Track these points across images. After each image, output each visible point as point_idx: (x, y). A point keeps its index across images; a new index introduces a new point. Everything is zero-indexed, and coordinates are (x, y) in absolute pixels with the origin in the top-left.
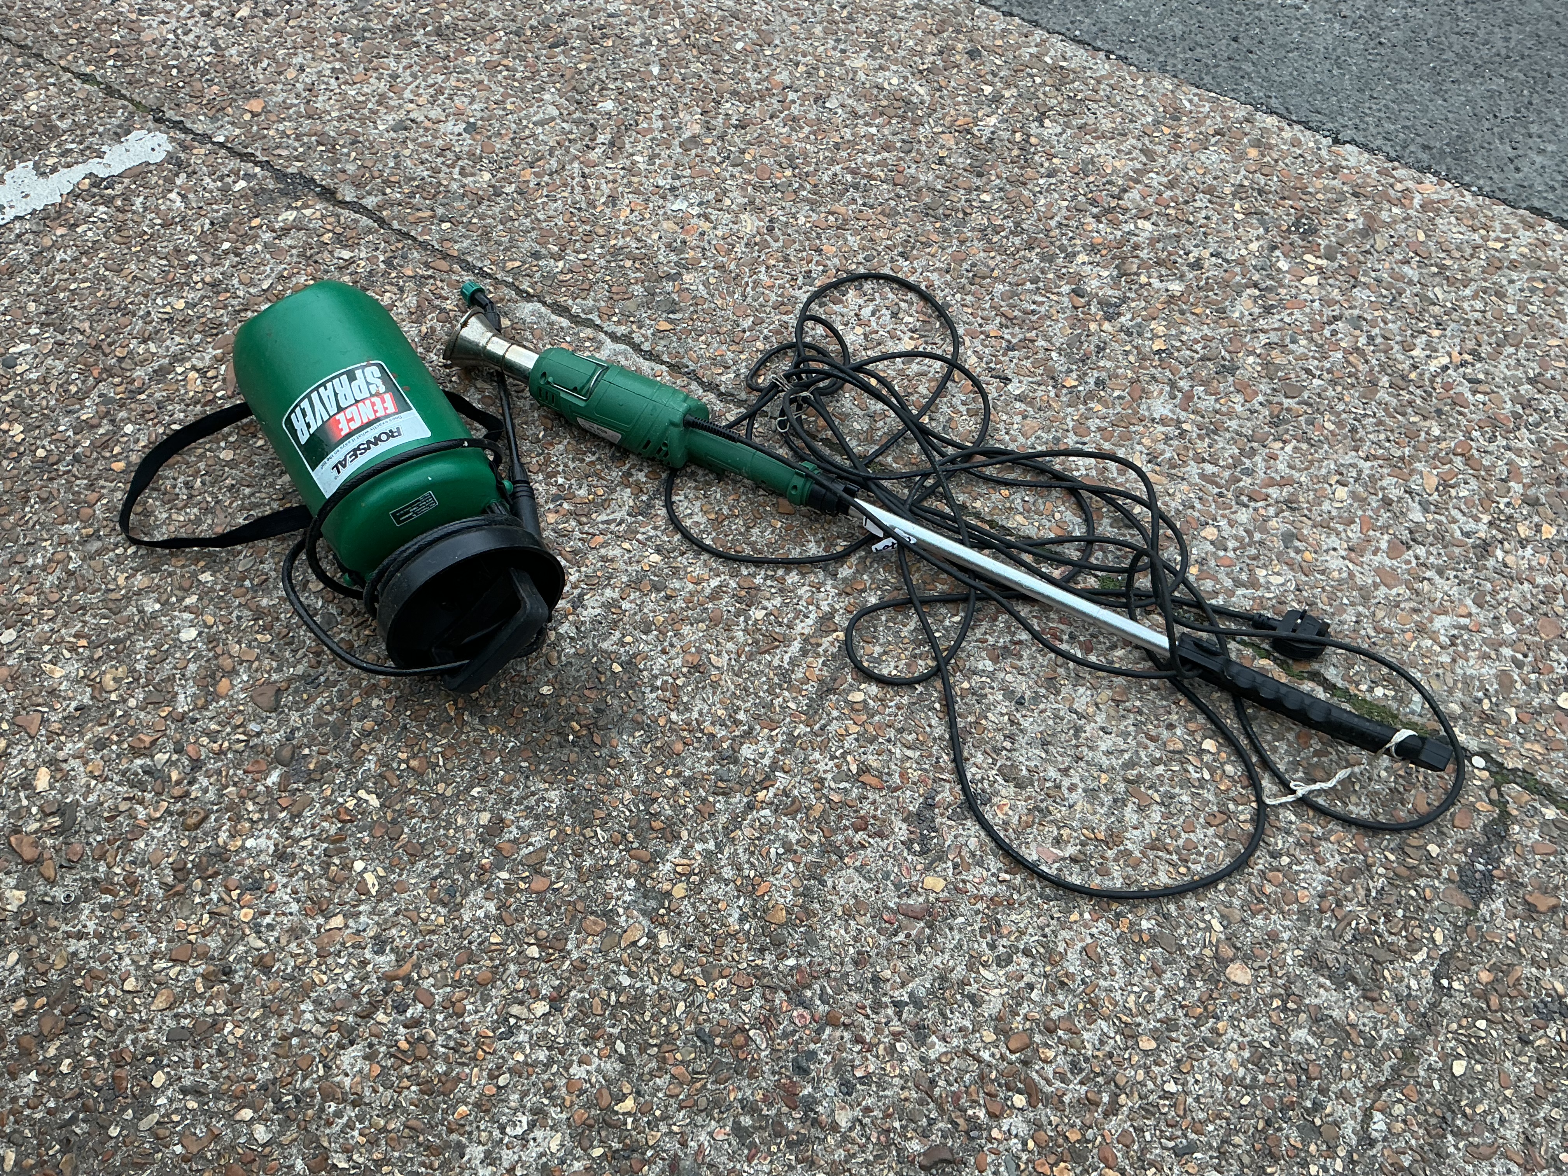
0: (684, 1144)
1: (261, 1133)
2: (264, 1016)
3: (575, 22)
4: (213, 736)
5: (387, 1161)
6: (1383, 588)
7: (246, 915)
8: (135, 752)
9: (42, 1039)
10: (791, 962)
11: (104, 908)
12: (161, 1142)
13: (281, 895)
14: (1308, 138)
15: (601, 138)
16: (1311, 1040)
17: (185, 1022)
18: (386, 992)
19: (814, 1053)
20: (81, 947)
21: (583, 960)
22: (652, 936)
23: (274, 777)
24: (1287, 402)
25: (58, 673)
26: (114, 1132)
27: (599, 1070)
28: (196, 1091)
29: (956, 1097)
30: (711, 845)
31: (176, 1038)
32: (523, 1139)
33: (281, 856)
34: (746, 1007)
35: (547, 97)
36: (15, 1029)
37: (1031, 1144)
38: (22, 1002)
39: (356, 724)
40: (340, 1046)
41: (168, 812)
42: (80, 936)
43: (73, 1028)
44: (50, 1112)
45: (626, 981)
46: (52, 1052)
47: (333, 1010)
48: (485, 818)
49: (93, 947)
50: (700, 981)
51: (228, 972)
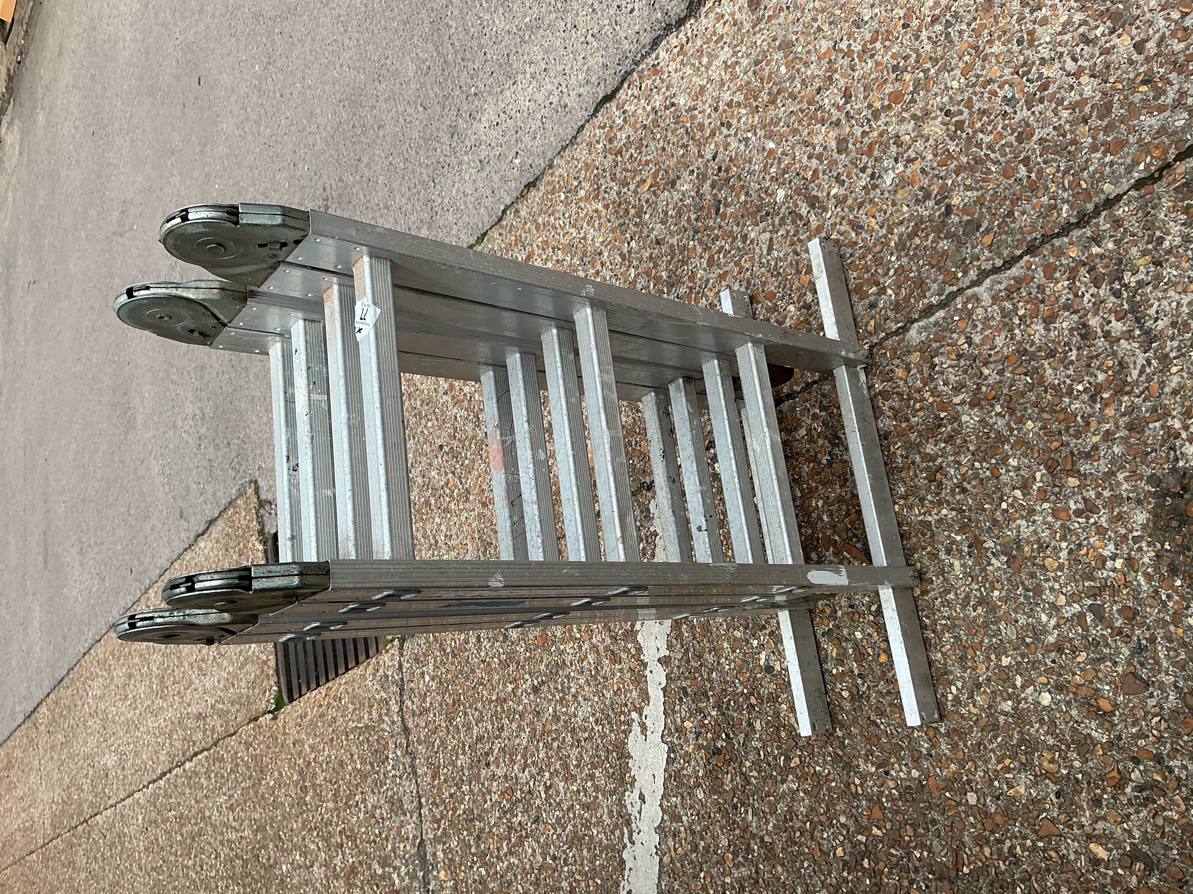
4: (1142, 735)
8: (1119, 787)
25: (1021, 789)
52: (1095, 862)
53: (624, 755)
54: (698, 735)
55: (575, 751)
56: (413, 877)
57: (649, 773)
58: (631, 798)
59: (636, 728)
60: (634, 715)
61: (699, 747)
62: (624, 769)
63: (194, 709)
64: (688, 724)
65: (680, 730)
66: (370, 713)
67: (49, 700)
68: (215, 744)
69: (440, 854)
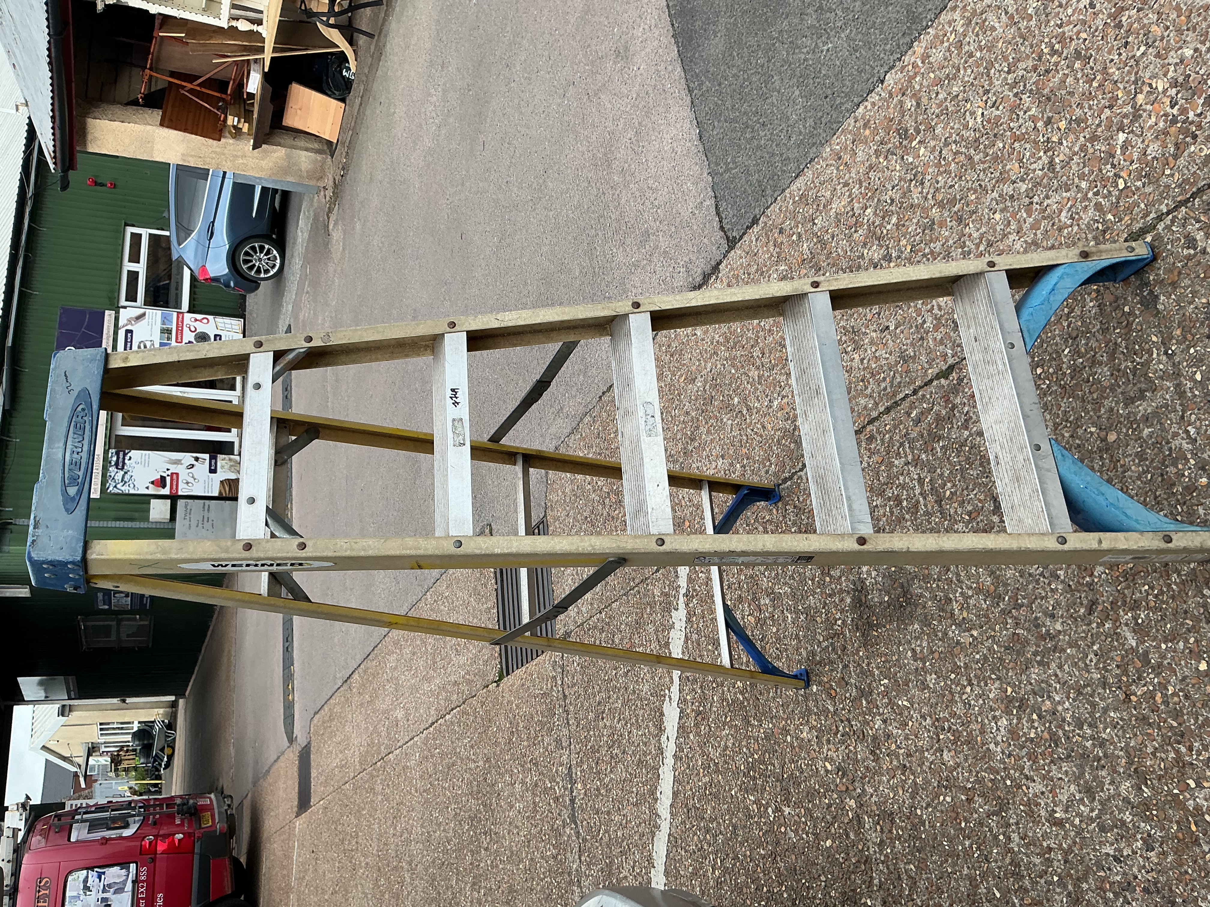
0: (1031, 684)
1: (948, 799)
2: (921, 768)
3: (707, 387)
4: (843, 709)
5: (978, 773)
6: (1038, 232)
7: (893, 747)
8: (836, 734)
9: (890, 831)
10: (1007, 598)
11: (869, 782)
12: (933, 827)
13: (895, 731)
14: (874, 97)
15: (745, 412)
16: (1150, 430)
17: (910, 790)
18: (936, 728)
19: (1036, 617)
20: (874, 799)
21: (965, 663)
22: (972, 636)
23: (864, 702)
24: (956, 209)
25: (805, 734)
26: (923, 836)
27: (996, 689)
28: (928, 805)
29: (1078, 582)
30: (960, 590)
31: (913, 798)
32: (998, 729)
33: (885, 721)
34: (1008, 626)
35: (725, 420)
36: (884, 835)
37: (1107, 571)
38: (878, 827)
39: (864, 665)
40: (942, 755)
41: (856, 741)
42: (872, 796)
43: (893, 821)
44: (909, 847)
45: (978, 656)
46: (895, 832)
47: (932, 748)
48: (909, 654)
49: (877, 795)
50: (993, 634)
51: (905, 766)
52: (827, 771)
53: (662, 714)
54: (693, 703)
55: (642, 711)
56: (566, 789)
57: (671, 724)
58: (664, 738)
59: (667, 699)
60: (667, 691)
61: (693, 710)
62: (662, 722)
63: (452, 678)
64: (688, 697)
65: (685, 700)
66: (547, 685)
67: (359, 669)
68: (464, 703)
69: (579, 773)
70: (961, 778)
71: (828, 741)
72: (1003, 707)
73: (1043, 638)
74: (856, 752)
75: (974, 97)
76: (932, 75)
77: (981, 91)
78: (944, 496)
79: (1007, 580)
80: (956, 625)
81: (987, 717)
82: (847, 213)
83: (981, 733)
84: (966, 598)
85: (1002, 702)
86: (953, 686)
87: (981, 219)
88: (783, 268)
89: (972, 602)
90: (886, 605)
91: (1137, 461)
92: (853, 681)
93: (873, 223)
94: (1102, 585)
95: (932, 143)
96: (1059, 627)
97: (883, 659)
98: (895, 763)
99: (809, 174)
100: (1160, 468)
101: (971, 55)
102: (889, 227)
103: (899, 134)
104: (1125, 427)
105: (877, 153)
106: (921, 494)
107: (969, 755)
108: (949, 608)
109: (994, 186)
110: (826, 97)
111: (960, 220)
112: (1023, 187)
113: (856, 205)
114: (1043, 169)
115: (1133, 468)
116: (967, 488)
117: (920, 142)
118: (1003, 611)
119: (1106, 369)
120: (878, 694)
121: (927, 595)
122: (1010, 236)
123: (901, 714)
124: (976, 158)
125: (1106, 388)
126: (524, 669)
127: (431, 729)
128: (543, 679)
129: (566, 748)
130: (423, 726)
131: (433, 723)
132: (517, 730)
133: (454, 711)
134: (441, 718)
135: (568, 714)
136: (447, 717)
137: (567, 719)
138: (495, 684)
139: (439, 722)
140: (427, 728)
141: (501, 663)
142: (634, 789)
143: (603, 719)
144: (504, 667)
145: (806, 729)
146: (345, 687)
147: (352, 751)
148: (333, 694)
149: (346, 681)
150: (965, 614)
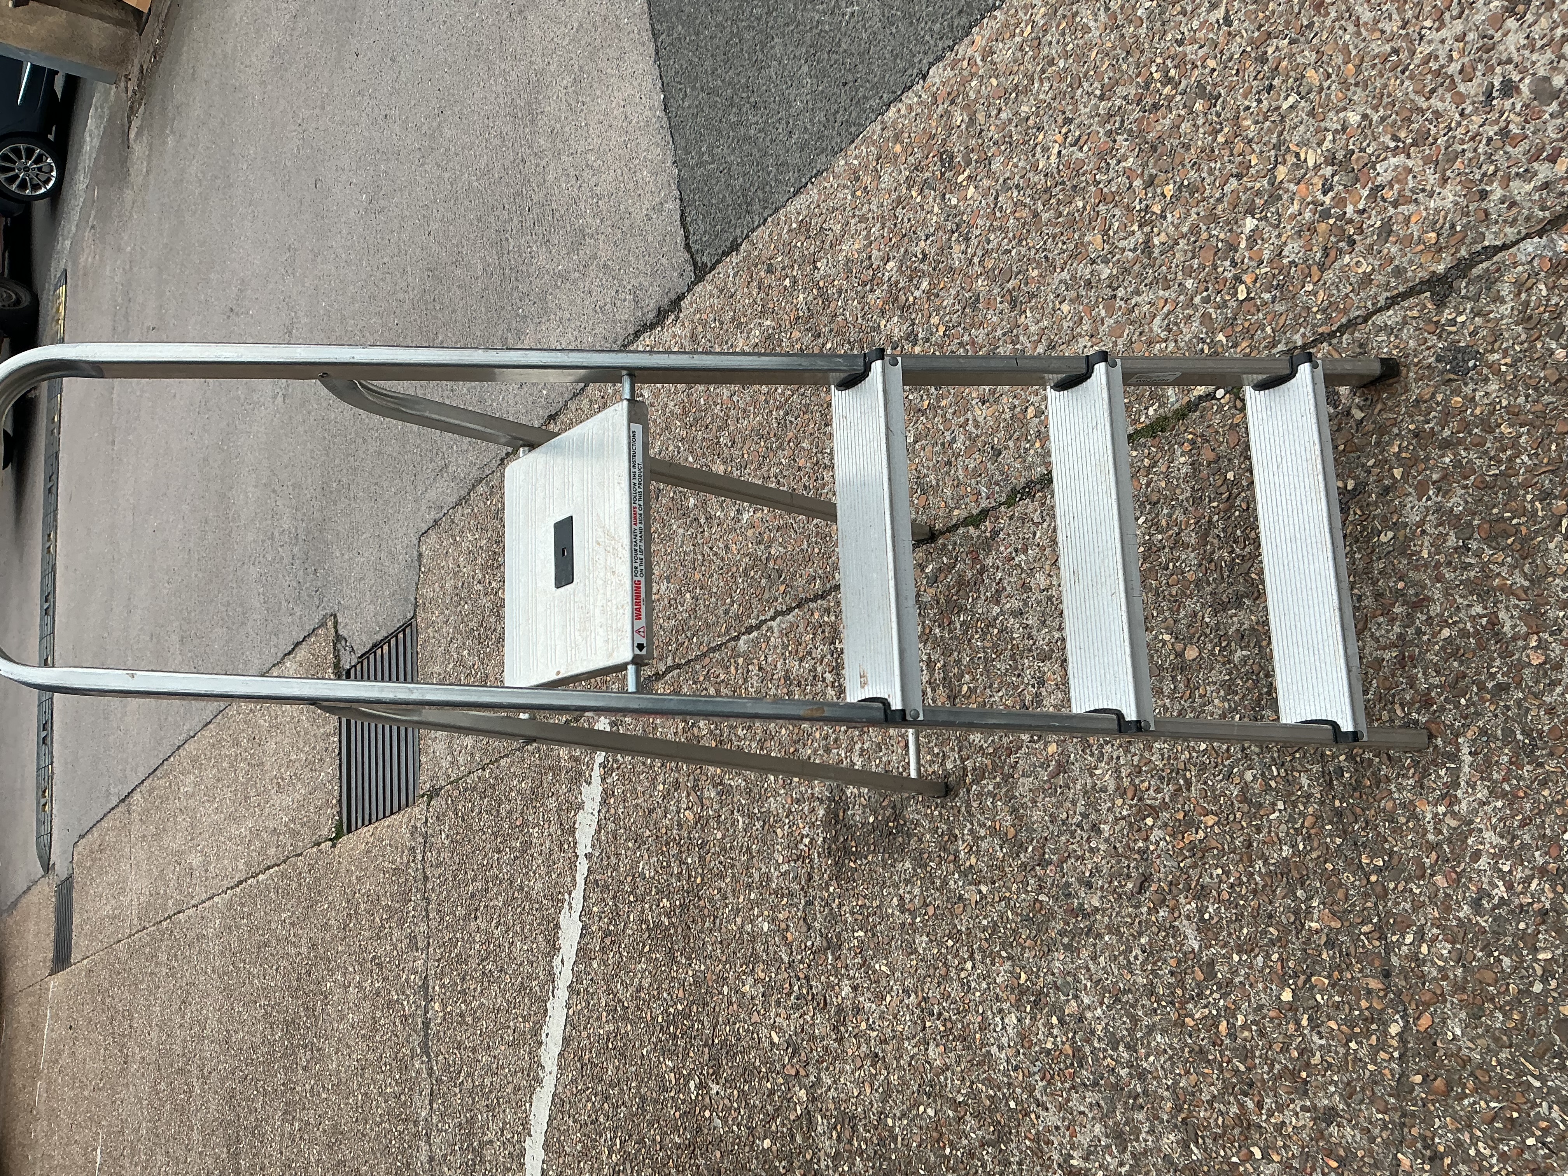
0: (1053, 974)
1: (931, 1112)
2: (898, 1062)
4: (801, 962)
5: (972, 1083)
7: (863, 1026)
8: (789, 995)
9: (850, 1142)
10: (1030, 849)
11: (827, 1069)
12: (908, 1147)
13: (867, 1005)
14: (911, 98)
15: (702, 521)
16: (1244, 653)
17: (881, 1090)
18: (922, 1012)
19: (1067, 882)
20: (833, 1093)
21: (968, 929)
22: (980, 892)
23: (830, 957)
24: (1010, 285)
25: (747, 988)
26: (893, 1157)
27: (1005, 972)
28: (903, 1115)
29: (1128, 845)
30: (969, 826)
31: (883, 1101)
32: (1004, 1028)
33: (855, 988)
34: (1029, 889)
35: (674, 527)
36: (841, 1146)
38: (835, 1134)
39: (834, 906)
40: (927, 1049)
41: (814, 1009)
42: (829, 1089)
43: (854, 1129)
44: (873, 1168)
45: (985, 922)
46: (856, 1144)
47: (914, 1037)
48: (895, 901)
49: (836, 1089)
50: (1007, 894)
51: (876, 1055)
52: (772, 1044)
53: (557, 926)
54: (600, 918)
55: (530, 918)
56: (417, 1007)
57: (569, 943)
58: (557, 961)
59: (566, 906)
60: (566, 896)
61: (600, 928)
62: (556, 937)
63: (271, 824)
64: (595, 909)
65: (591, 912)
66: (401, 857)
67: (142, 787)
68: (285, 861)
69: (437, 988)
70: (949, 1086)
71: (778, 1002)
72: (1013, 998)
73: (1073, 912)
74: (813, 1025)
75: (1050, 126)
76: (994, 82)
77: (1060, 120)
78: (960, 691)
79: (1033, 824)
80: (960, 872)
81: (991, 1008)
82: (862, 262)
83: (980, 1029)
84: (977, 838)
85: (1012, 992)
86: (949, 957)
87: (1042, 308)
88: (768, 323)
89: (984, 845)
90: (870, 827)
91: (1222, 693)
92: (816, 924)
93: (897, 283)
94: (1159, 856)
95: (986, 183)
96: (1096, 903)
97: (860, 903)
98: (864, 1048)
99: (813, 192)
100: (1253, 709)
101: (1052, 63)
102: (917, 294)
103: (942, 160)
104: (1211, 641)
105: (910, 182)
106: (929, 682)
107: (963, 1056)
108: (952, 848)
109: (1065, 263)
110: (845, 84)
111: (1014, 303)
112: (1105, 272)
113: (875, 253)
114: (1135, 250)
115: (1216, 701)
116: (991, 686)
117: (969, 177)
118: (1024, 865)
119: (1193, 555)
120: (850, 949)
121: (926, 823)
122: (1080, 340)
123: (877, 982)
124: (1045, 216)
125: (1191, 583)
126: (371, 828)
127: (238, 890)
128: (397, 848)
129: (422, 950)
130: (226, 884)
131: (241, 882)
132: (356, 913)
133: (272, 871)
134: (252, 877)
135: (428, 904)
136: (261, 877)
137: (427, 910)
138: (329, 843)
139: (249, 882)
140: (232, 888)
141: (340, 813)
142: (512, 1024)
143: (476, 918)
144: (345, 820)
145: (750, 981)
146: (122, 808)
147: (129, 898)
148: (105, 815)
149: (123, 800)
150: (973, 861)
